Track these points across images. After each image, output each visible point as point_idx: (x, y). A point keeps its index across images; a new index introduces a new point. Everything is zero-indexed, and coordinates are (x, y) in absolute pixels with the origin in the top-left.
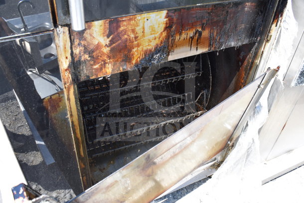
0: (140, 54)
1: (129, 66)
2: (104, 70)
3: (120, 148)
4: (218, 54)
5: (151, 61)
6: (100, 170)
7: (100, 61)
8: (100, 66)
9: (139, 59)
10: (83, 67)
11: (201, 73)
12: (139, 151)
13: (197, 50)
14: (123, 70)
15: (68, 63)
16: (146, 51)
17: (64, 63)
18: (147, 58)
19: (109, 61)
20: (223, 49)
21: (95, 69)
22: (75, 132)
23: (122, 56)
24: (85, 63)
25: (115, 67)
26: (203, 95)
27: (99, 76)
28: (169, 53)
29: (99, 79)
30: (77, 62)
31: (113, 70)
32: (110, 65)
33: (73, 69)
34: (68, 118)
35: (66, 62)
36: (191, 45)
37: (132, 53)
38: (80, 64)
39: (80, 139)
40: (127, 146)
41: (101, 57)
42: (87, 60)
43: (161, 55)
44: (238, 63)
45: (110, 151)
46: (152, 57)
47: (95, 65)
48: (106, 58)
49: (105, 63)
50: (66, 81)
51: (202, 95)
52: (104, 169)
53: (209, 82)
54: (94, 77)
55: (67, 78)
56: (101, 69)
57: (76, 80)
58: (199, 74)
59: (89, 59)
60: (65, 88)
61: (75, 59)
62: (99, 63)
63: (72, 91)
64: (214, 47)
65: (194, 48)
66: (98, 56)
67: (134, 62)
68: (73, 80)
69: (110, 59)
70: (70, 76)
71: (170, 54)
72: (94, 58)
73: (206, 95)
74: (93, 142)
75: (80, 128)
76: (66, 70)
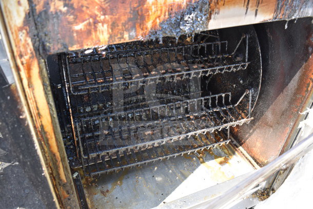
0: (161, 10)
1: (141, 32)
2: (93, 36)
3: (129, 165)
4: (286, 27)
5: (179, 25)
6: (102, 192)
7: (87, 17)
8: (85, 26)
9: (158, 21)
10: (53, 25)
11: (247, 64)
12: (156, 168)
13: (256, 15)
14: (130, 39)
15: (23, 15)
16: (171, 6)
17: (14, 13)
18: (173, 19)
19: (102, 17)
20: (295, 19)
21: (77, 32)
22: (48, 144)
23: (128, 10)
24: (58, 17)
25: (116, 31)
26: (247, 96)
27: (86, 47)
28: (211, 14)
29: (87, 52)
30: (40, 13)
31: (111, 37)
32: (105, 26)
33: (33, 28)
34: (25, 119)
35: (18, 12)
36: (248, 3)
37: (145, 6)
38: (47, 19)
39: (58, 154)
40: (139, 163)
41: (87, 8)
42: (61, 11)
43: (197, 17)
44: (307, 50)
45: (116, 169)
46: (182, 19)
47: (77, 24)
48: (97, 13)
49: (96, 22)
50: (22, 49)
51: (245, 96)
52: (108, 191)
53: (258, 77)
54: (75, 48)
55: (24, 46)
56: (89, 33)
57: (40, 49)
58: (243, 66)
59: (64, 9)
60: (22, 64)
61: (37, 7)
62: (83, 21)
63: (35, 71)
64: (282, 13)
65: (251, 11)
66: (82, 6)
67: (149, 25)
68: (36, 49)
69: (104, 14)
70: (29, 41)
71: (213, 16)
72: (73, 9)
73: (252, 96)
74: (89, 157)
75: (56, 137)
76: (21, 29)
